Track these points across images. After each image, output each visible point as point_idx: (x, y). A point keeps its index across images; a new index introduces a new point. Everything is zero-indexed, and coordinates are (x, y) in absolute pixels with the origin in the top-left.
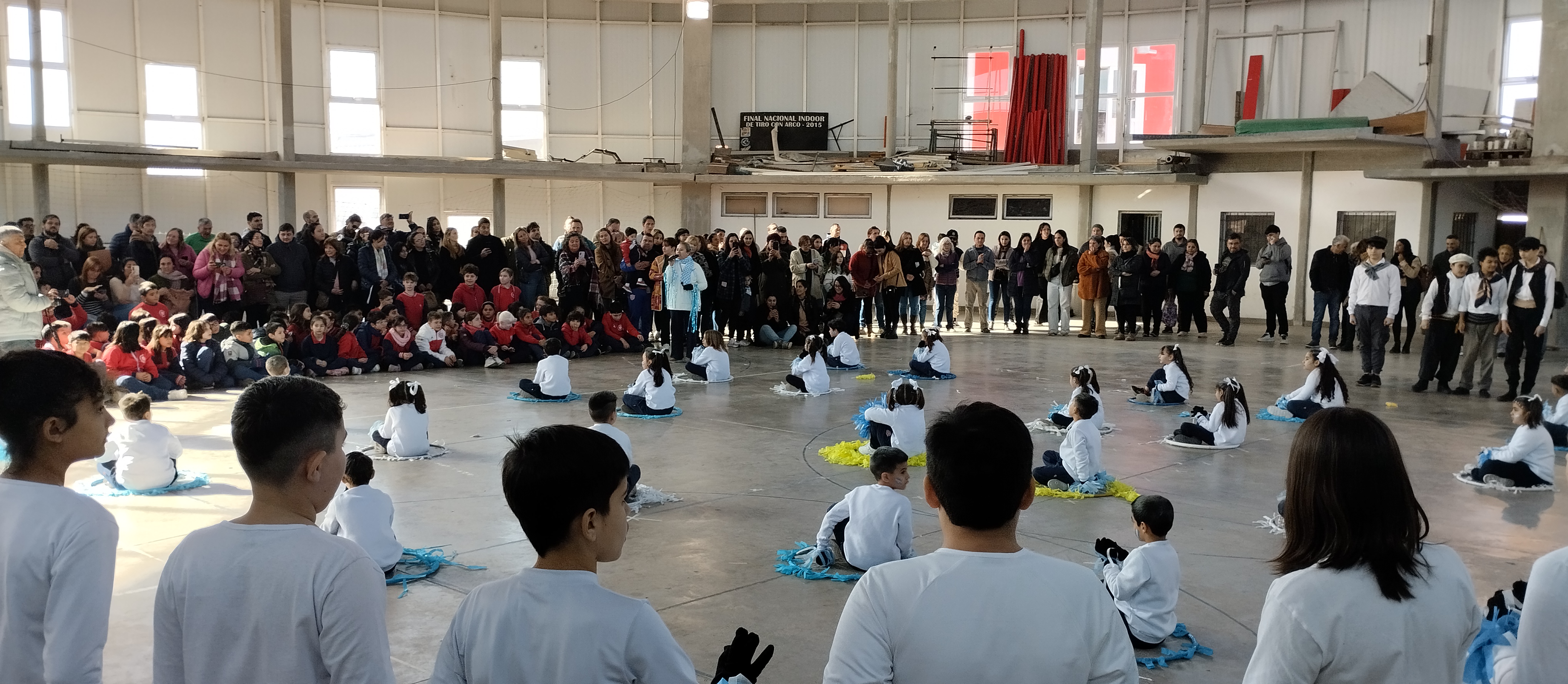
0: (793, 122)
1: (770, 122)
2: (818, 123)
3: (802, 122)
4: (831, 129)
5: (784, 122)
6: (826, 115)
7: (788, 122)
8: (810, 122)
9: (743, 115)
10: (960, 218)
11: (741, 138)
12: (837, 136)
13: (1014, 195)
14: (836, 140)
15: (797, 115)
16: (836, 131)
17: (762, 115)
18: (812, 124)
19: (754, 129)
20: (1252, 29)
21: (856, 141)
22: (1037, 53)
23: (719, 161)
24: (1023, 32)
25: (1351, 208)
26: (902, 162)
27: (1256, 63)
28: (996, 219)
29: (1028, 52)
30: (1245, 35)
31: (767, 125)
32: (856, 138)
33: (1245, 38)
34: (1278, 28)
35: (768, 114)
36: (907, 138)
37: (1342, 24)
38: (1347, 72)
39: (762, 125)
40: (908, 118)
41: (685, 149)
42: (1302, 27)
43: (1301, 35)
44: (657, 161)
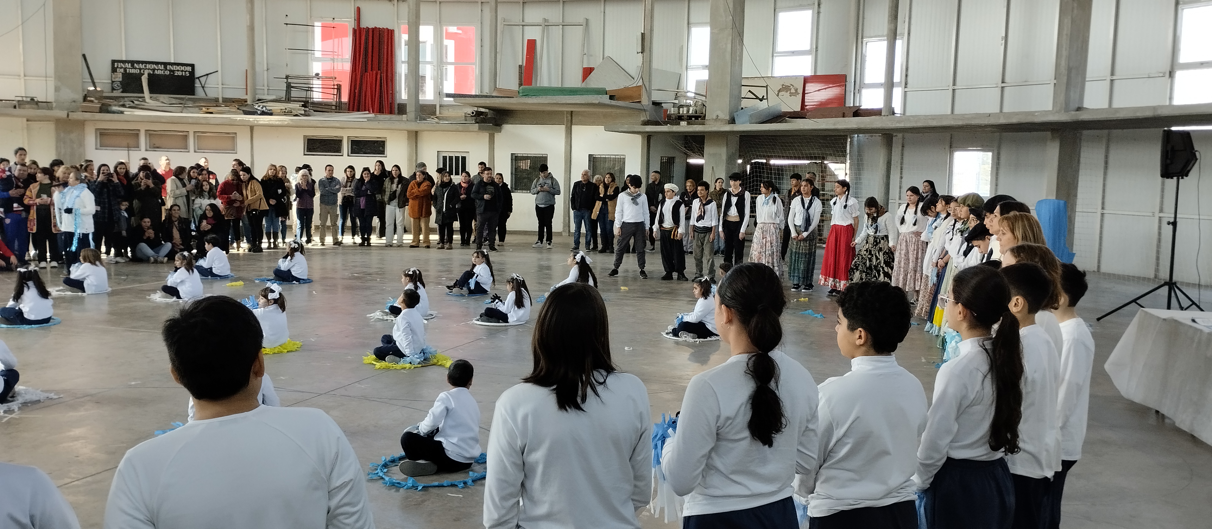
0: (162, 70)
1: (140, 69)
2: (185, 72)
3: (170, 71)
4: (198, 78)
5: (154, 70)
6: (192, 66)
7: (157, 70)
8: (178, 71)
9: (113, 62)
10: (314, 155)
11: (113, 82)
12: (203, 83)
13: (356, 137)
14: (203, 87)
15: (165, 64)
16: (203, 80)
17: (132, 63)
18: (180, 73)
19: (126, 75)
20: (528, 20)
21: (220, 90)
22: (371, 26)
23: (92, 101)
24: (359, 9)
25: (598, 152)
26: (262, 108)
27: (532, 44)
28: (342, 156)
29: (363, 25)
30: (523, 24)
31: (137, 71)
32: (220, 86)
33: (523, 26)
34: (545, 20)
35: (138, 62)
36: (266, 88)
37: (587, 20)
38: (591, 56)
39: (133, 71)
40: (266, 72)
41: (57, 89)
42: (561, 21)
43: (561, 26)
44: (29, 99)
